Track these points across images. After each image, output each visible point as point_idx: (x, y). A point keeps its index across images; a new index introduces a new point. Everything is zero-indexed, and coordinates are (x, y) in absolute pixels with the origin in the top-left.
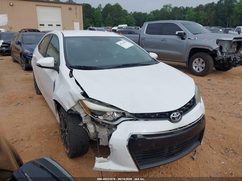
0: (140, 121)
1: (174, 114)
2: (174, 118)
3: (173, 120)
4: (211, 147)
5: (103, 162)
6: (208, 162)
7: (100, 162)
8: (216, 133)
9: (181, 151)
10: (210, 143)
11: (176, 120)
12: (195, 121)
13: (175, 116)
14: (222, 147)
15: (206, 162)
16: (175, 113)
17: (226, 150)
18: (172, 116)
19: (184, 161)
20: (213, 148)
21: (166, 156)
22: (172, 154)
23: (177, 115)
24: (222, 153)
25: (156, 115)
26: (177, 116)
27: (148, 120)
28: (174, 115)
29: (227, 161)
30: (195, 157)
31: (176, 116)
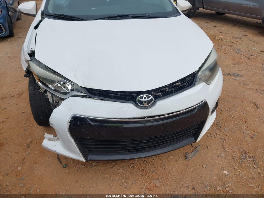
0: (94, 99)
1: (143, 96)
2: (141, 103)
3: (140, 105)
4: (223, 146)
5: (52, 140)
6: (205, 166)
7: (49, 140)
8: (245, 128)
9: (155, 146)
10: (225, 140)
11: (145, 105)
12: (182, 110)
13: (143, 100)
14: (241, 150)
15: (201, 166)
16: (145, 96)
17: (242, 154)
18: (138, 98)
19: (172, 158)
20: (224, 149)
21: (129, 150)
22: (140, 149)
23: (148, 98)
24: (234, 159)
25: (117, 94)
26: (147, 100)
27: (104, 100)
28: (142, 98)
29: (234, 171)
30: (189, 156)
31: (145, 100)
